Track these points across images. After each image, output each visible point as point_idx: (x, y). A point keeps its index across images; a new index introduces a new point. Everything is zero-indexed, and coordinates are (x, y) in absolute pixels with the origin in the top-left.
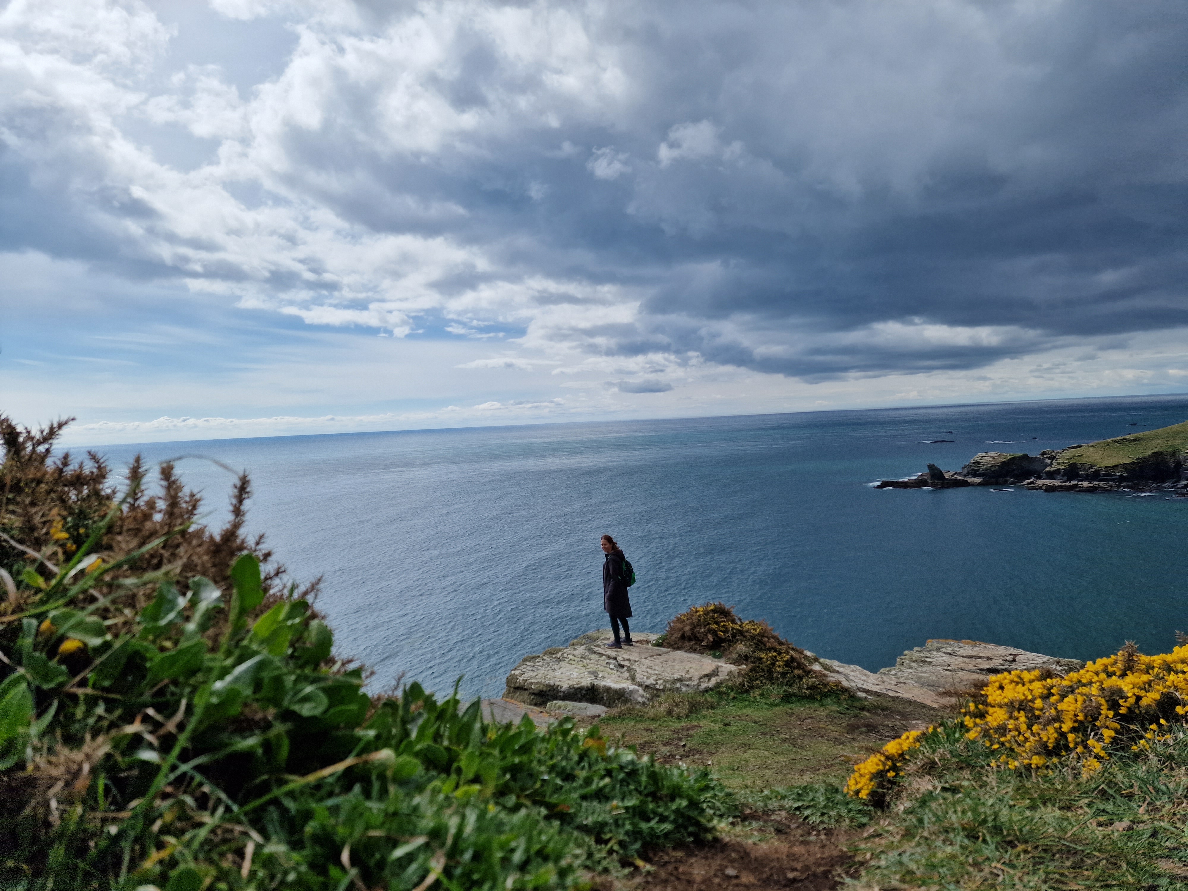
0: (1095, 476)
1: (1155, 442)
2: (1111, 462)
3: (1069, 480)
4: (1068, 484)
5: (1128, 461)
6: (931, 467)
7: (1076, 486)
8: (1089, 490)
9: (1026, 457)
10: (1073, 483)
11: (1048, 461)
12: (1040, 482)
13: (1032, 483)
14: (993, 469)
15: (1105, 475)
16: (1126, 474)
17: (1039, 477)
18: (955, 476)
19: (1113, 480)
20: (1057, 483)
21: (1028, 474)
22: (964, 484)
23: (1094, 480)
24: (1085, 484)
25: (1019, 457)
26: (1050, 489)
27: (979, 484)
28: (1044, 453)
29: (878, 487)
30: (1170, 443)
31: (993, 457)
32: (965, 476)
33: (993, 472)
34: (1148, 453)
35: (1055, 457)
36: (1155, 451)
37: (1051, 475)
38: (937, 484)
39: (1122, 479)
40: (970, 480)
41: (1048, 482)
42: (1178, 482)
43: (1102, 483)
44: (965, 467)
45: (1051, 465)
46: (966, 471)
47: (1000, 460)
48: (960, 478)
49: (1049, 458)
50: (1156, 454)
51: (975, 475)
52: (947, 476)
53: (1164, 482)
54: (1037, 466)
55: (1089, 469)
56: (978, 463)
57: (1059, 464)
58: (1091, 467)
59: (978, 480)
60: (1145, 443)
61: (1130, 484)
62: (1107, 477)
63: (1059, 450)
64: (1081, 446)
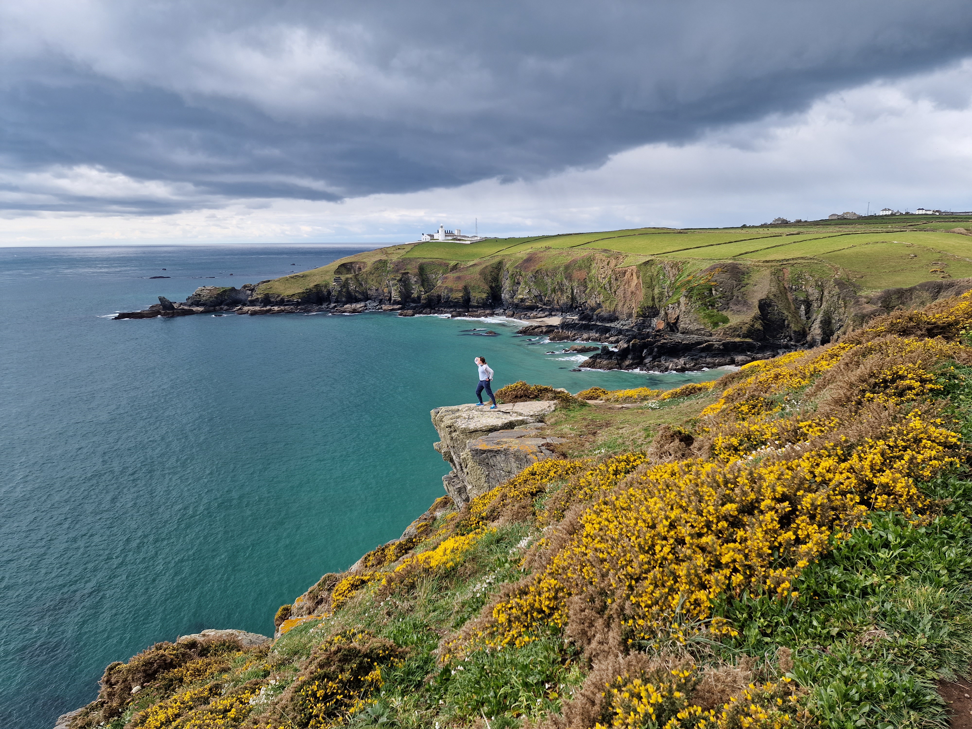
0: (281, 302)
1: (315, 278)
2: (290, 292)
3: (265, 306)
4: (265, 309)
5: (300, 291)
6: (161, 299)
7: (270, 310)
8: (279, 312)
9: (233, 289)
10: (268, 308)
11: (249, 292)
12: (246, 308)
13: (240, 309)
14: (211, 299)
15: (288, 301)
16: (300, 300)
17: (244, 305)
18: (182, 307)
19: (292, 305)
20: (257, 308)
21: (236, 302)
22: (190, 313)
23: (281, 305)
24: (276, 308)
25: (230, 290)
26: (254, 313)
27: (202, 312)
28: (245, 287)
29: (116, 318)
30: (323, 279)
31: (210, 290)
32: (190, 306)
33: (211, 302)
34: (312, 285)
35: (254, 289)
36: (315, 283)
37: (253, 303)
38: (168, 314)
39: (298, 304)
40: (195, 309)
41: (251, 308)
42: (329, 304)
43: (286, 307)
44: (189, 299)
45: (252, 295)
46: (190, 301)
47: (215, 292)
48: (186, 308)
49: (249, 290)
50: (316, 286)
51: (197, 305)
52: (175, 306)
53: (321, 305)
54: (242, 297)
55: (277, 297)
56: (200, 295)
57: (257, 294)
58: (279, 296)
59: (201, 309)
60: (308, 278)
61: (303, 307)
62: (289, 302)
63: (256, 284)
64: (269, 281)
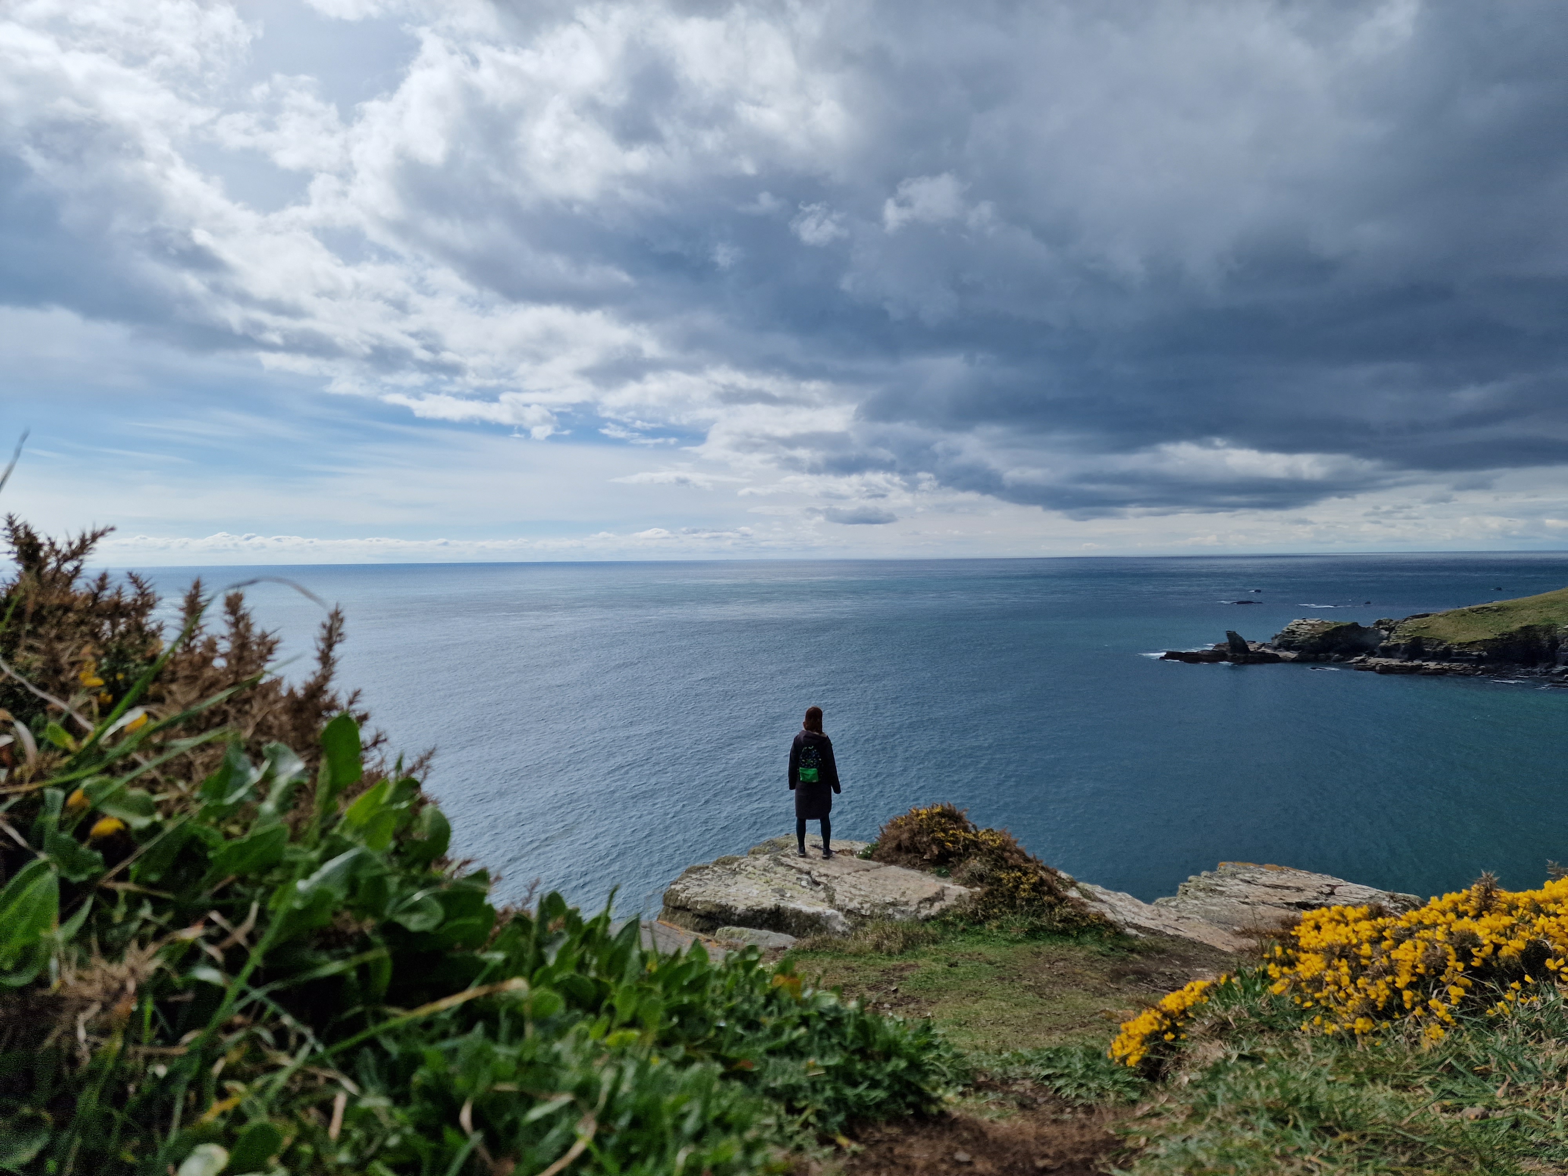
0: (1446, 655)
1: (1525, 613)
2: (1465, 637)
3: (1411, 659)
4: (1409, 664)
5: (1489, 636)
6: (1231, 635)
7: (1420, 667)
8: (1436, 673)
9: (1355, 626)
10: (1416, 662)
11: (1385, 633)
12: (1373, 661)
13: (1362, 661)
14: (1312, 641)
15: (1458, 654)
16: (1485, 653)
17: (1372, 654)
18: (1263, 649)
19: (1468, 661)
20: (1395, 662)
21: (1357, 649)
22: (1274, 659)
23: (1444, 660)
24: (1432, 665)
25: (1347, 627)
26: (1386, 670)
27: (1294, 661)
28: (1379, 623)
29: (1162, 658)
30: (1544, 616)
31: (1313, 625)
32: (1275, 648)
33: (1312, 645)
34: (1516, 626)
35: (1393, 628)
36: (1524, 624)
37: (1387, 652)
38: (1239, 658)
39: (1480, 660)
40: (1282, 654)
41: (1383, 661)
42: (1554, 665)
43: (1454, 665)
44: (1276, 637)
45: (1388, 638)
46: (1276, 642)
47: (1321, 629)
48: (1269, 651)
49: (1386, 629)
50: (1526, 629)
51: (1288, 649)
52: (1252, 647)
53: (1534, 665)
54: (1369, 639)
55: (1438, 645)
56: (1293, 632)
57: (1399, 637)
58: (1441, 643)
59: (1292, 655)
60: (1511, 614)
61: (1490, 666)
62: (1461, 657)
63: (1400, 619)
64: (1427, 615)
